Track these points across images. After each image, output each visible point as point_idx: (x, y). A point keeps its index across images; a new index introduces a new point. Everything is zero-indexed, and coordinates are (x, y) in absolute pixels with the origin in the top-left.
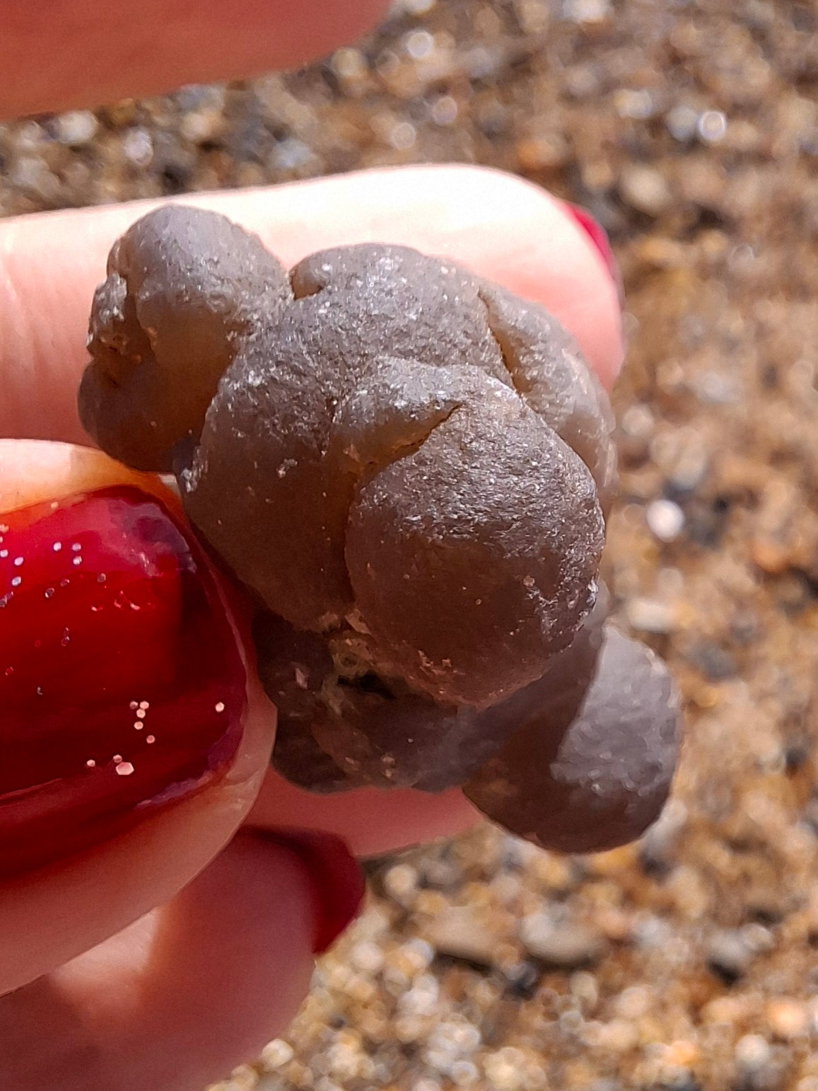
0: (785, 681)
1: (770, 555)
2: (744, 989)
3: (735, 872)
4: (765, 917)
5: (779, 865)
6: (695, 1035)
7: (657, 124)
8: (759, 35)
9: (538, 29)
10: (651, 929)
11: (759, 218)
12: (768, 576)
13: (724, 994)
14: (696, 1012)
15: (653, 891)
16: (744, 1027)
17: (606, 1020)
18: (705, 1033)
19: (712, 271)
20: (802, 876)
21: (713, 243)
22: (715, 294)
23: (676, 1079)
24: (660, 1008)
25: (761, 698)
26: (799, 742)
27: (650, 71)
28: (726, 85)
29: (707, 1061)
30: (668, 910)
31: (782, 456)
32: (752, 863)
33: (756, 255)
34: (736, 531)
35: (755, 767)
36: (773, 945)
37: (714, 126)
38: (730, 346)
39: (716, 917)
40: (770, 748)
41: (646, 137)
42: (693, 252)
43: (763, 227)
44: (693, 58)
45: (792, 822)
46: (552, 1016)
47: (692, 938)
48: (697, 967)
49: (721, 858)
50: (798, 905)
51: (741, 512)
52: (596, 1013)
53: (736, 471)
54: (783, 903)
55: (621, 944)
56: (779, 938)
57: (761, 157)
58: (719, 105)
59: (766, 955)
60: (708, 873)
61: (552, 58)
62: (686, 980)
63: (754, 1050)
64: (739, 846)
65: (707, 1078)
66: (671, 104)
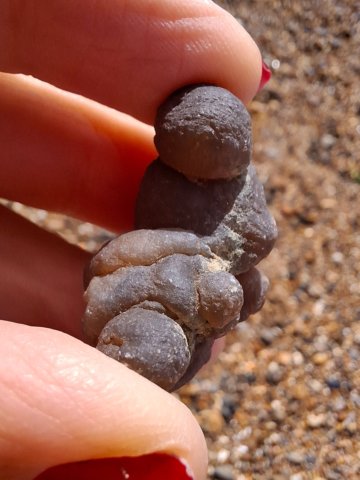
0: (291, 250)
1: (288, 209)
2: (272, 347)
3: (271, 310)
4: (280, 325)
5: (285, 310)
6: (255, 360)
8: (293, 34)
10: (243, 326)
11: (289, 98)
12: (286, 215)
13: (265, 348)
14: (256, 353)
16: (271, 359)
17: (227, 353)
18: (258, 360)
19: (273, 114)
20: (292, 314)
21: (274, 105)
22: (273, 121)
23: (248, 373)
24: (244, 351)
25: (282, 255)
26: (294, 270)
28: (281, 52)
29: (259, 369)
31: (293, 176)
32: (277, 307)
33: (289, 109)
34: (277, 200)
35: (279, 277)
36: (282, 335)
37: (276, 65)
38: (278, 139)
39: (264, 324)
40: (284, 271)
42: (268, 107)
43: (290, 101)
44: (270, 41)
45: (291, 295)
47: (256, 330)
48: (257, 339)
50: (291, 323)
51: (278, 194)
52: (225, 350)
53: (278, 180)
54: (286, 321)
56: (284, 332)
57: (292, 77)
58: (278, 58)
59: (280, 337)
62: (253, 343)
63: (273, 367)
64: (273, 302)
65: (258, 374)
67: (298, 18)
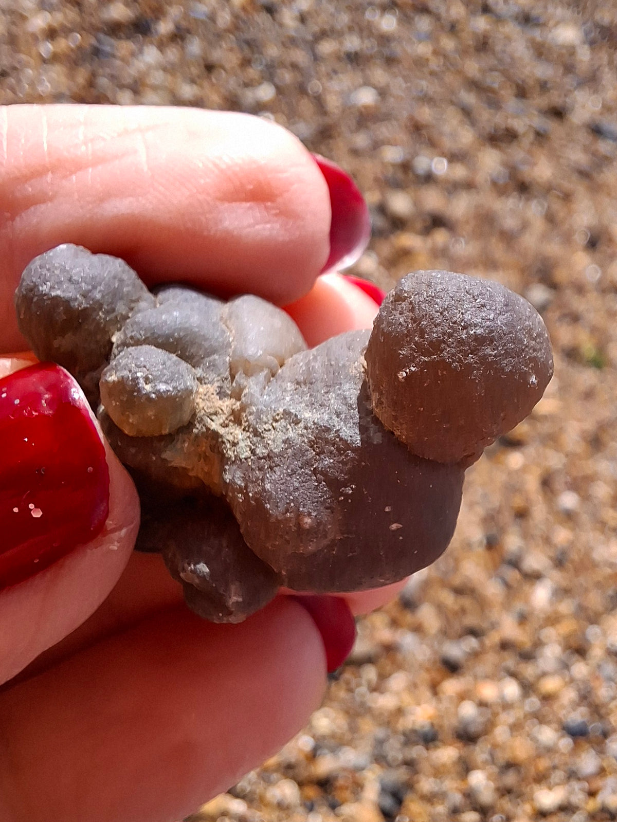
0: (485, 496)
2: (462, 675)
3: (456, 607)
4: (474, 632)
5: (482, 603)
6: (434, 702)
7: (406, 166)
8: (467, 113)
9: (336, 111)
10: (408, 640)
11: (467, 222)
13: (451, 677)
14: (435, 688)
15: (409, 618)
16: (463, 697)
17: (382, 693)
18: (439, 700)
19: (440, 255)
20: (495, 610)
21: (440, 237)
23: (423, 727)
24: (413, 686)
25: (471, 505)
26: (494, 531)
27: (403, 136)
28: (448, 144)
29: (441, 717)
30: (418, 629)
32: (467, 602)
33: (467, 243)
35: (468, 546)
36: (479, 649)
37: (440, 167)
39: (445, 633)
40: (477, 535)
41: (400, 175)
42: (429, 242)
43: (469, 228)
44: (426, 126)
45: (490, 577)
46: (350, 690)
47: (432, 647)
48: (435, 662)
49: (448, 599)
50: (494, 626)
52: (376, 689)
54: (485, 625)
55: (390, 649)
56: (482, 644)
57: (469, 186)
58: (443, 155)
59: (475, 655)
60: (440, 608)
61: (344, 129)
62: (428, 670)
63: (468, 710)
64: (459, 591)
65: (441, 727)
66: (415, 154)
67: (474, 85)
